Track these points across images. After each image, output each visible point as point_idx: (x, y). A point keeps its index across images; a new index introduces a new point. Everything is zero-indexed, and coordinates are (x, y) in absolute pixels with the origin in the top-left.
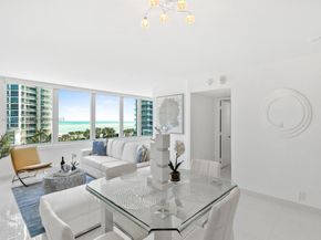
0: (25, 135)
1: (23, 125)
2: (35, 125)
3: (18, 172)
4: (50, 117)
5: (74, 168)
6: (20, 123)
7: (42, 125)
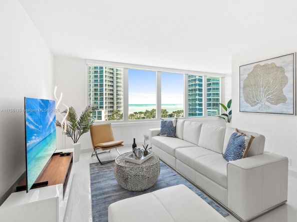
0: (107, 114)
1: (106, 107)
2: (113, 107)
3: (95, 148)
4: (122, 101)
5: (146, 153)
6: (104, 106)
7: (117, 107)
